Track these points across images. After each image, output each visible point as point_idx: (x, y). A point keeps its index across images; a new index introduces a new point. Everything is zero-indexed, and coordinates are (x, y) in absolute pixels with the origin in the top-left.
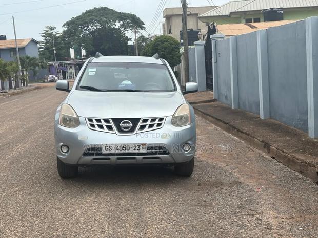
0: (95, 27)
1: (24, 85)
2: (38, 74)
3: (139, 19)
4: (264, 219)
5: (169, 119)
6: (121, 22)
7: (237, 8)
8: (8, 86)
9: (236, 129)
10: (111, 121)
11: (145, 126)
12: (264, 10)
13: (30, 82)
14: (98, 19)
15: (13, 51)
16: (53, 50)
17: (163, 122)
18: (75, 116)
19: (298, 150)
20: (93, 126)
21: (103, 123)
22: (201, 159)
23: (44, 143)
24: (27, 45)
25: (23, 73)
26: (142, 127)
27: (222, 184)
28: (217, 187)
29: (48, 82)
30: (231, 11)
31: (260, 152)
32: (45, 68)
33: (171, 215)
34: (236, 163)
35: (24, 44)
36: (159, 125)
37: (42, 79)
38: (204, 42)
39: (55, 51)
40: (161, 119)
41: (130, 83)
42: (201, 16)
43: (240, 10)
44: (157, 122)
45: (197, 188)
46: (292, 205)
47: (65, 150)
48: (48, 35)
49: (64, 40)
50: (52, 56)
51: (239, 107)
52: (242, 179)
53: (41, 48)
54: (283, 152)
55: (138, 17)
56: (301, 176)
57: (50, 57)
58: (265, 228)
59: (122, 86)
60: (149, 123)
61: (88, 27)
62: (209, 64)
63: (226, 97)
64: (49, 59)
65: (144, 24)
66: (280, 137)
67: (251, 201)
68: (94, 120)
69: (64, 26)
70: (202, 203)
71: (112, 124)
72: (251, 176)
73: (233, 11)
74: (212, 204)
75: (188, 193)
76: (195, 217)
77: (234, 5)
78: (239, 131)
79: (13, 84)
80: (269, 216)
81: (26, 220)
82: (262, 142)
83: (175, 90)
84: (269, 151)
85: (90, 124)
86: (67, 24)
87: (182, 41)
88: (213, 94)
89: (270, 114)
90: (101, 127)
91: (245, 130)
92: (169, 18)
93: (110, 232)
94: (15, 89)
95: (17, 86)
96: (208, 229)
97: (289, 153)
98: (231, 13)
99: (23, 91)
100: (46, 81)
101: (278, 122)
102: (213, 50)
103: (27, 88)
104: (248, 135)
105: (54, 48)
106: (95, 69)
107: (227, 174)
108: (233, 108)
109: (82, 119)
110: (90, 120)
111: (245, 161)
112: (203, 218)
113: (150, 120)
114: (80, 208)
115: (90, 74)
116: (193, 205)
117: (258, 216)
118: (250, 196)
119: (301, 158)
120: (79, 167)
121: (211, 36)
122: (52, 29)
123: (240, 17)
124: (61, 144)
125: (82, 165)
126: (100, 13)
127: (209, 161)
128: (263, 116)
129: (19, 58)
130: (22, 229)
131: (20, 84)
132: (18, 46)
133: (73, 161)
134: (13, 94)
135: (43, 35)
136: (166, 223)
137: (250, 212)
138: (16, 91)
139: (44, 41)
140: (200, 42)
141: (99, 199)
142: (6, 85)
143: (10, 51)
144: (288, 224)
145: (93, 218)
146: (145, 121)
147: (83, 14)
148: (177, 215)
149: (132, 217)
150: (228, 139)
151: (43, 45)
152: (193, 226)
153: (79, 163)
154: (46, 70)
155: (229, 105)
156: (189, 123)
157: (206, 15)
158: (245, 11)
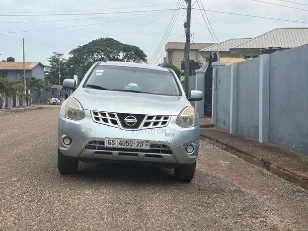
0: (99, 56)
1: (27, 105)
2: (42, 96)
3: (142, 51)
4: (269, 222)
5: (174, 118)
6: (125, 54)
7: (236, 45)
8: (12, 104)
9: (235, 149)
10: (116, 115)
11: (150, 123)
12: (263, 48)
13: (33, 103)
14: (103, 48)
15: (20, 73)
16: (58, 75)
17: (168, 120)
18: (81, 109)
19: (299, 169)
20: (98, 119)
21: (108, 117)
22: (200, 170)
23: (44, 146)
24: (34, 68)
25: (27, 92)
26: (147, 124)
27: (223, 191)
28: (218, 192)
29: (50, 104)
30: (231, 47)
31: (260, 168)
32: (49, 91)
33: (172, 210)
34: (236, 176)
35: (31, 66)
36: (164, 123)
37: (45, 101)
38: (205, 71)
39: (60, 76)
40: (166, 118)
41: (136, 85)
42: (201, 50)
43: (239, 47)
44: (162, 120)
45: (198, 192)
46: (297, 212)
47: (67, 142)
48: (54, 60)
49: (69, 67)
50: (57, 80)
51: (237, 132)
52: (243, 189)
53: (46, 72)
54: (284, 170)
55: (141, 49)
56: (303, 190)
57: (54, 81)
58: (271, 229)
59: (128, 87)
60: (154, 120)
61: (93, 55)
62: (208, 91)
63: (224, 122)
64: (53, 83)
65: (146, 57)
66: (280, 157)
67: (254, 206)
68: (99, 114)
69: (70, 53)
70: (204, 204)
71: (117, 118)
72: (253, 187)
73: (233, 47)
74: (214, 206)
75: (188, 195)
76: (198, 215)
77: (234, 42)
78: (238, 150)
79: (17, 102)
80: (274, 220)
81: (23, 204)
82: (262, 160)
83: (181, 95)
84: (268, 169)
85: (95, 117)
86: (74, 52)
87: (183, 71)
88: (211, 121)
89: (269, 139)
90: (106, 120)
91: (244, 150)
92: (170, 52)
93: (109, 220)
94: (19, 107)
95: (21, 105)
96: (211, 225)
97: (290, 171)
98: (230, 49)
99: (26, 109)
100: (48, 103)
101: (277, 146)
102: (213, 76)
103: (30, 107)
104: (248, 154)
105: (59, 72)
106: (102, 71)
107: (228, 183)
108: (231, 132)
109: (87, 112)
110: (96, 113)
111: (246, 175)
112: (205, 216)
113: (155, 118)
114: (79, 198)
115: (97, 74)
116: (194, 205)
117: (262, 219)
118: (253, 202)
119: (303, 175)
120: (80, 162)
121: (213, 64)
122: (60, 55)
123: (239, 54)
124: (64, 136)
125: (83, 159)
126: (106, 43)
127: (209, 173)
128: (261, 140)
129: (25, 78)
130: (18, 211)
131: (23, 102)
132: (26, 68)
133: (75, 153)
134: (17, 111)
135: (50, 60)
136: (167, 217)
137: (253, 215)
138: (19, 109)
139: (51, 66)
140: (200, 70)
141: (98, 193)
142: (10, 103)
143: (17, 73)
144: (294, 227)
145: (92, 207)
146: (150, 118)
147: (90, 43)
148: (179, 211)
149: (131, 210)
150: (227, 157)
151: (49, 70)
152: (195, 221)
153: (80, 156)
154: (50, 93)
155: (227, 130)
156: (193, 125)
157: (207, 50)
158: (244, 49)
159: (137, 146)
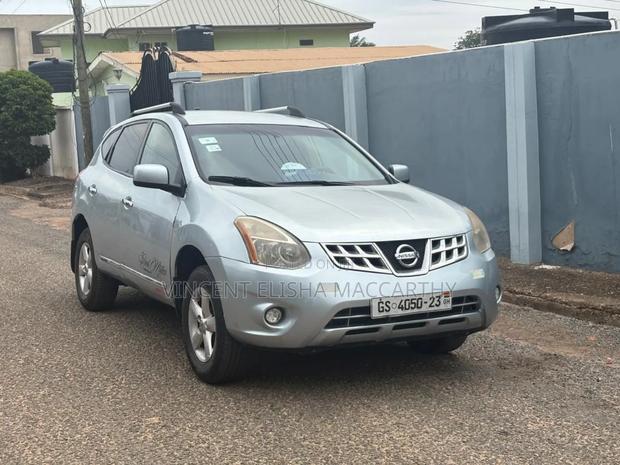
5: (469, 237)
7: (121, 22)
10: (376, 247)
11: (439, 254)
12: (177, 28)
17: (464, 244)
20: (342, 260)
21: (362, 254)
26: (436, 258)
36: (460, 251)
40: (460, 239)
42: (43, 33)
43: (127, 26)
44: (455, 245)
47: (274, 318)
60: (443, 247)
68: (341, 249)
71: (380, 255)
77: (97, 18)
85: (336, 258)
90: (359, 261)
109: (313, 249)
110: (333, 248)
113: (442, 242)
115: (210, 149)
121: (171, 75)
140: (119, 85)
146: (436, 243)
157: (55, 32)
158: (138, 29)
159: (430, 306)
